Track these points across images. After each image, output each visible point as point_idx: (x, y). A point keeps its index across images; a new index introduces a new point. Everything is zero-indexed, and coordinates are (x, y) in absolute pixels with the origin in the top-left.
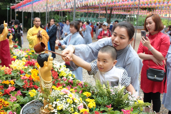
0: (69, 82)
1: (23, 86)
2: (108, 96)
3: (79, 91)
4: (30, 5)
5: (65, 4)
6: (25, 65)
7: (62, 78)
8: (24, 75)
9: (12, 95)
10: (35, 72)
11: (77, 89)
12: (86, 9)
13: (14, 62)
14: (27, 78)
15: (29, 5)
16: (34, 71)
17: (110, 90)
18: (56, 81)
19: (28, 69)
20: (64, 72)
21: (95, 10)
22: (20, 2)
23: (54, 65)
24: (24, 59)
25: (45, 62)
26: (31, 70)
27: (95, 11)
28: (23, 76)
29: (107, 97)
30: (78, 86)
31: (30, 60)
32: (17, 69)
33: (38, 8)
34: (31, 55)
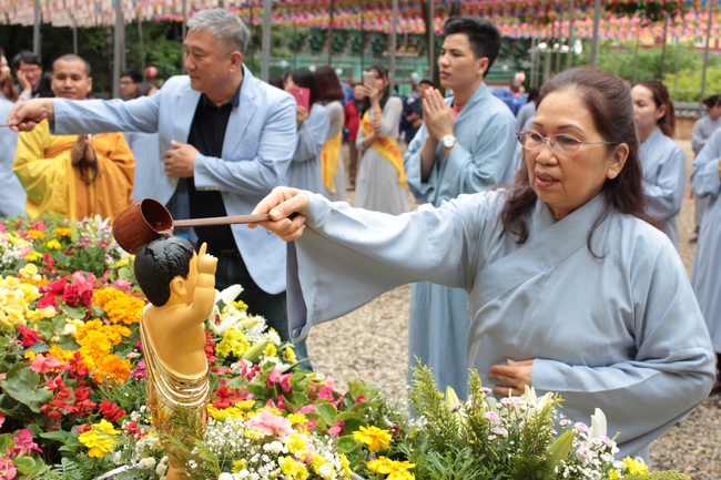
0: (272, 383)
1: (44, 407)
2: (473, 446)
6: (40, 303)
7: (229, 367)
8: (43, 351)
10: (98, 334)
11: (316, 417)
12: (323, 11)
14: (60, 367)
16: (92, 331)
17: (487, 415)
19: (62, 321)
20: (237, 332)
21: (370, 13)
24: (30, 270)
25: (177, 279)
26: (78, 327)
27: (367, 21)
28: (43, 359)
29: (470, 450)
30: (318, 404)
31: (57, 275)
34: (59, 252)
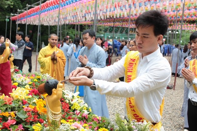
0: (83, 116)
1: (26, 119)
3: (95, 128)
4: (37, 16)
5: (83, 15)
6: (29, 94)
7: (74, 112)
9: (12, 129)
10: (41, 102)
11: (92, 125)
13: (15, 90)
14: (30, 110)
15: (35, 16)
17: (132, 126)
18: (66, 115)
19: (33, 99)
20: (77, 104)
21: (124, 23)
22: (23, 12)
23: (65, 95)
24: (28, 86)
25: (54, 89)
26: (36, 100)
28: (26, 107)
30: (93, 122)
31: (35, 88)
32: (18, 99)
33: (47, 19)
34: (37, 82)
